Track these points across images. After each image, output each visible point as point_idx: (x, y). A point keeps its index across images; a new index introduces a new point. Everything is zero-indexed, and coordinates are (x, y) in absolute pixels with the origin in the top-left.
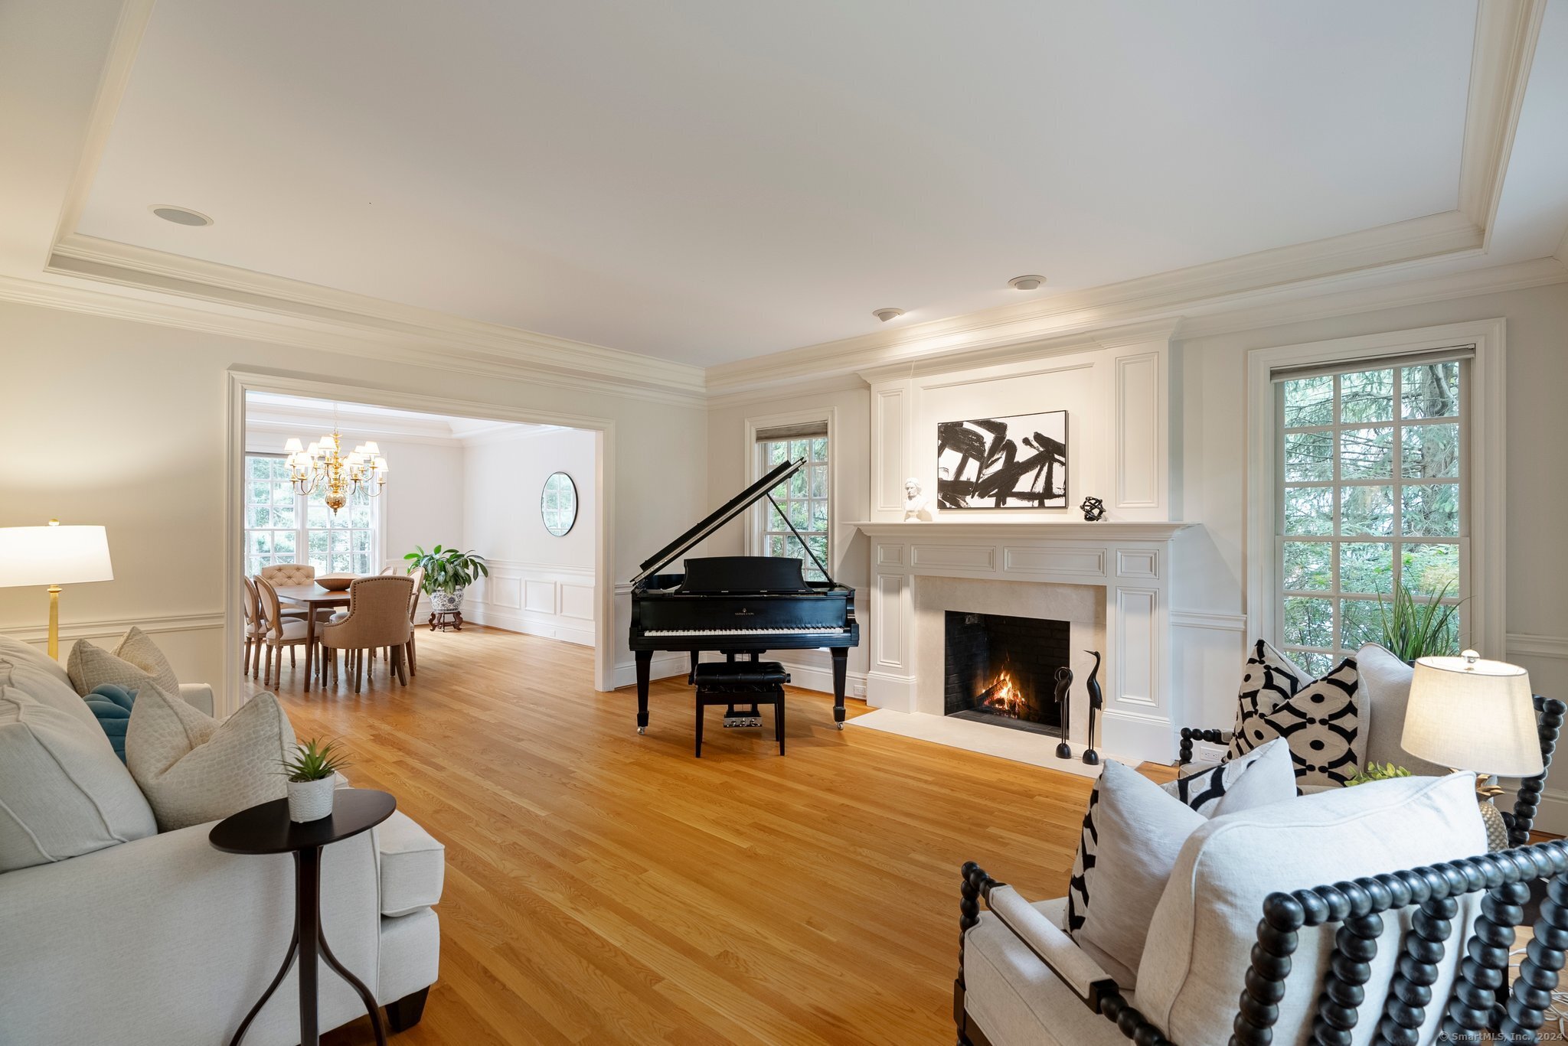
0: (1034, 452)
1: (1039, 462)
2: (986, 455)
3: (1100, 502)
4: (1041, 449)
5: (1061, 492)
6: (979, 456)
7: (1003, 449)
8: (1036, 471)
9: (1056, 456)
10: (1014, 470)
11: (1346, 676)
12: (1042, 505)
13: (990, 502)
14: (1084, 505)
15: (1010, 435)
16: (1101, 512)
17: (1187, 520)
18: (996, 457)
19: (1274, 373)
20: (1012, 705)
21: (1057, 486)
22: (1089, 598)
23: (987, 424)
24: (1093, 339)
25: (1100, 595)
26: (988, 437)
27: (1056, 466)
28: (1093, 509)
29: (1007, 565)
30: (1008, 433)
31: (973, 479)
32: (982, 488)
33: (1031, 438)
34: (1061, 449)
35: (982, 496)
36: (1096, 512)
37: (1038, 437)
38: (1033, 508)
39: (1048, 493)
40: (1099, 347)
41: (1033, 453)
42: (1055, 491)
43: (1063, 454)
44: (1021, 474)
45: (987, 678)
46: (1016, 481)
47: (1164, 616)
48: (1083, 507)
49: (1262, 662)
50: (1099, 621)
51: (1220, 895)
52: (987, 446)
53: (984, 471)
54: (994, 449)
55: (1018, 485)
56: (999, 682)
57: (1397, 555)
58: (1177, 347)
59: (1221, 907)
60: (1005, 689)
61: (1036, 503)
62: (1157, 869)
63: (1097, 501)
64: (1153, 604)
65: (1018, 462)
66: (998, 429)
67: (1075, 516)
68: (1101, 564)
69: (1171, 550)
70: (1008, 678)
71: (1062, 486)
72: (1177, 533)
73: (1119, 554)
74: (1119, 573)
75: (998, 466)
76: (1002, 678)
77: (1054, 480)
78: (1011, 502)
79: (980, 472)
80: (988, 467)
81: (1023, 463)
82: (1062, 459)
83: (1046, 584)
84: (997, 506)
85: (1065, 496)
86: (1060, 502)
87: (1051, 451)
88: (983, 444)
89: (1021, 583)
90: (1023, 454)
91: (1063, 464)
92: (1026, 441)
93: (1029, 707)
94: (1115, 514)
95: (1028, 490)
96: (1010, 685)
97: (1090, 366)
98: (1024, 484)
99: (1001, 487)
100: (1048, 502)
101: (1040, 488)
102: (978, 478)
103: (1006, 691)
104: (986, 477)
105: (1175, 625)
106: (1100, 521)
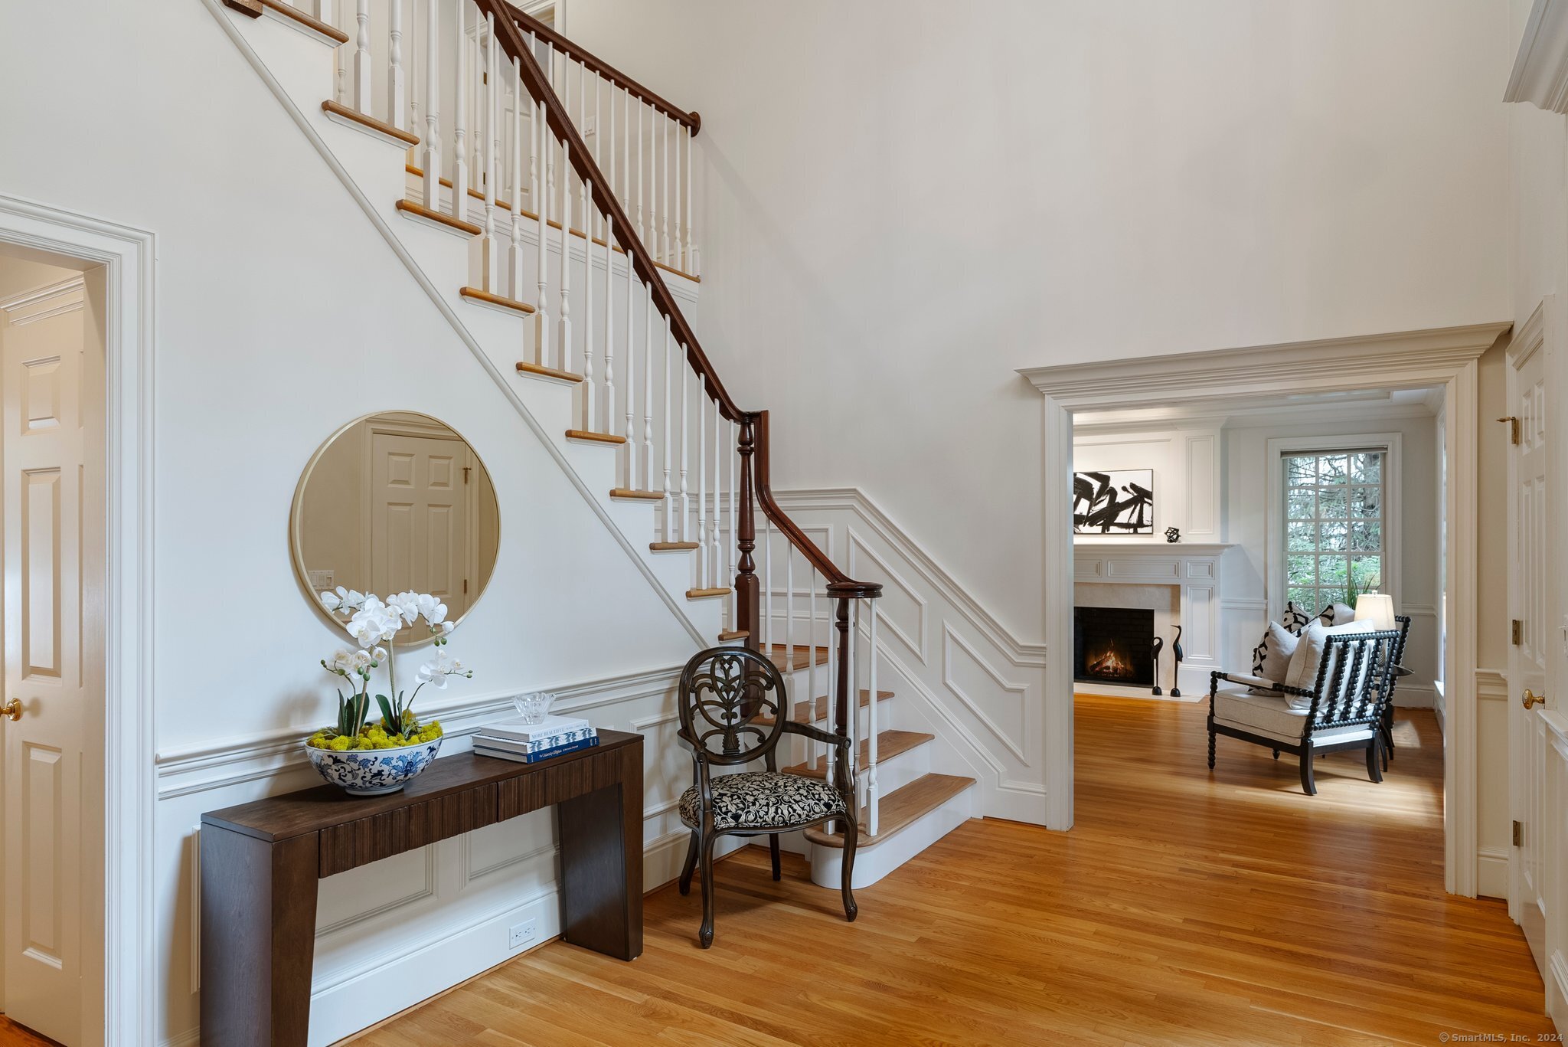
0: (1131, 496)
1: (1134, 503)
2: (1094, 496)
3: (1177, 530)
4: (1135, 494)
5: (1150, 523)
6: (1089, 496)
7: (1107, 493)
8: (1132, 508)
9: (1146, 499)
10: (1115, 508)
11: (1329, 613)
12: (1135, 532)
13: (1098, 529)
14: (1167, 532)
15: (1112, 484)
16: (1178, 536)
17: (1231, 542)
18: (1102, 498)
19: (1283, 454)
20: (1115, 669)
21: (1146, 519)
22: (1167, 593)
23: (1095, 476)
24: (1172, 424)
25: (1176, 591)
26: (1096, 485)
27: (1146, 506)
28: (1173, 535)
29: (1110, 574)
30: (1110, 482)
31: (1085, 513)
32: (1092, 520)
33: (1128, 487)
34: (1149, 495)
35: (1091, 525)
36: (1175, 536)
37: (1133, 486)
38: (1129, 533)
39: (1140, 523)
40: (1176, 429)
41: (1128, 496)
42: (1145, 522)
43: (1151, 499)
44: (1120, 511)
45: (1097, 656)
46: (1117, 515)
47: (1217, 602)
48: (1166, 533)
49: (1291, 612)
50: (1175, 608)
51: (1313, 642)
52: (1095, 491)
53: (1093, 508)
54: (1101, 493)
55: (1118, 518)
56: (1106, 657)
57: (1349, 565)
58: (1225, 432)
59: (1314, 645)
60: (1111, 661)
61: (1132, 530)
62: (1288, 653)
63: (1175, 529)
64: (1211, 595)
65: (1118, 503)
66: (1104, 479)
67: (1160, 539)
68: (1176, 571)
69: (1222, 562)
70: (1112, 655)
71: (1150, 519)
72: (1226, 550)
73: (1188, 564)
74: (1188, 576)
75: (1104, 505)
76: (1108, 654)
77: (1144, 516)
78: (1113, 529)
79: (1090, 508)
80: (1095, 505)
81: (1122, 503)
82: (1150, 501)
83: (1136, 585)
84: (1103, 532)
85: (1152, 525)
86: (1148, 530)
87: (1141, 496)
88: (1092, 489)
89: (1119, 585)
90: (1122, 497)
91: (1151, 505)
92: (1124, 489)
93: (1126, 670)
94: (1185, 539)
95: (1125, 521)
96: (1114, 659)
97: (1169, 440)
98: (1123, 517)
99: (1106, 519)
100: (1140, 530)
101: (1134, 520)
102: (1089, 512)
103: (1111, 662)
104: (1094, 512)
105: (1223, 608)
106: (1177, 543)
